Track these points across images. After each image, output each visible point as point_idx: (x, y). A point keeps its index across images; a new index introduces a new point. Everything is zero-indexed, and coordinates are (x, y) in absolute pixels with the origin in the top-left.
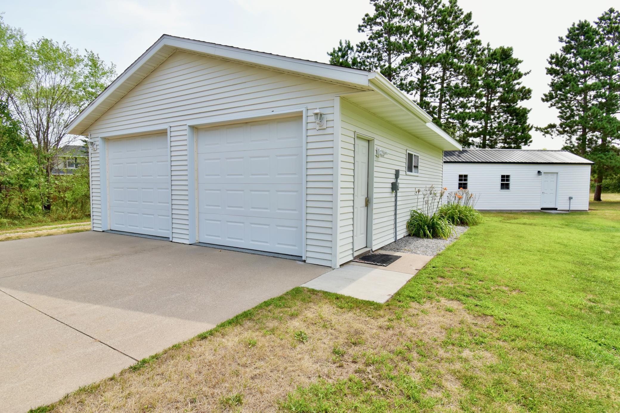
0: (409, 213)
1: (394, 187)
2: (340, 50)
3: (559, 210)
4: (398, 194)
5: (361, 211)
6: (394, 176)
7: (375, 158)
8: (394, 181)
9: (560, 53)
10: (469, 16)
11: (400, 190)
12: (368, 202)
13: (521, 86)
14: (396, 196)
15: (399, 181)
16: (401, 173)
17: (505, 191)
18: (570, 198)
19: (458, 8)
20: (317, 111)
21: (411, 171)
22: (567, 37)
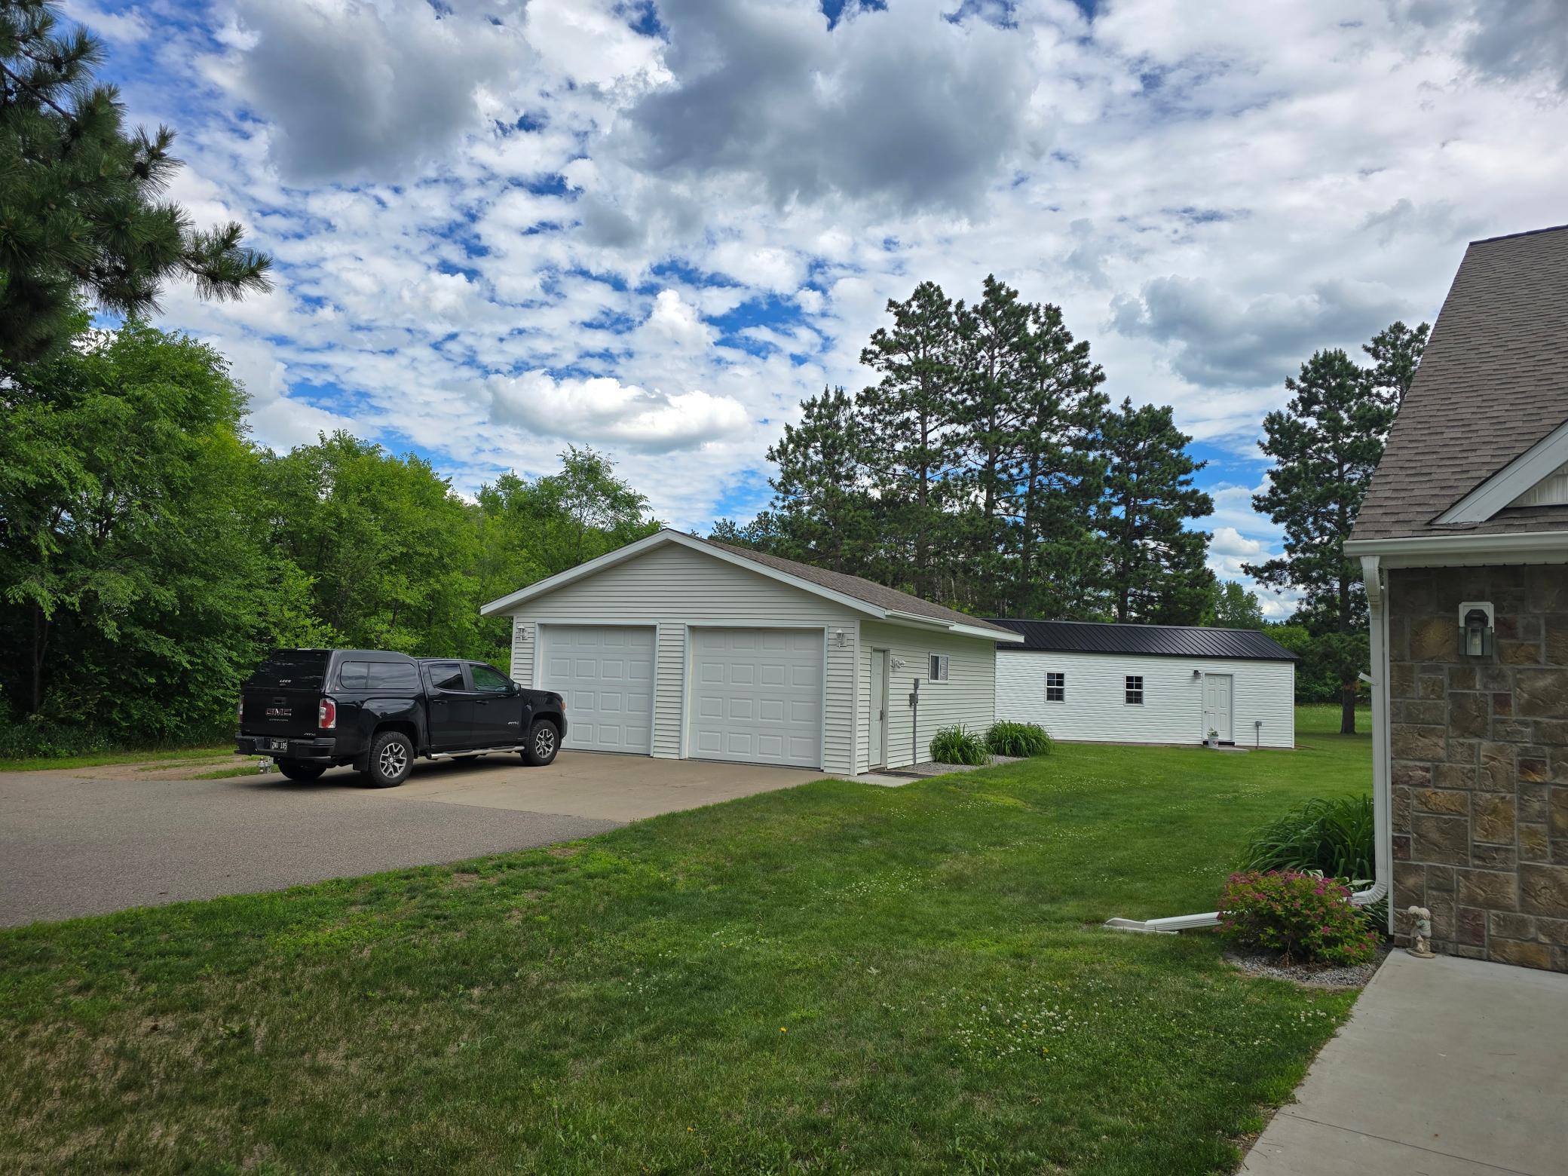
0: (936, 733)
1: (913, 699)
2: (824, 404)
3: (1238, 747)
4: (918, 708)
5: (877, 724)
6: (912, 687)
7: (891, 669)
8: (912, 692)
9: (1285, 411)
10: (1084, 347)
11: (919, 702)
12: (882, 716)
13: (1190, 489)
14: (915, 711)
15: (918, 692)
16: (921, 681)
17: (1134, 708)
18: (1258, 725)
19: (1062, 329)
20: (840, 631)
21: (937, 678)
22: (1303, 379)
